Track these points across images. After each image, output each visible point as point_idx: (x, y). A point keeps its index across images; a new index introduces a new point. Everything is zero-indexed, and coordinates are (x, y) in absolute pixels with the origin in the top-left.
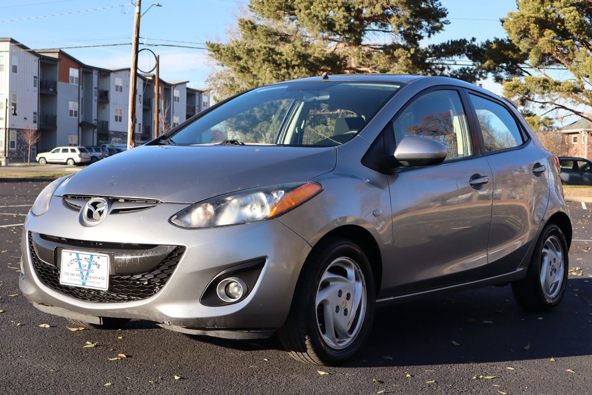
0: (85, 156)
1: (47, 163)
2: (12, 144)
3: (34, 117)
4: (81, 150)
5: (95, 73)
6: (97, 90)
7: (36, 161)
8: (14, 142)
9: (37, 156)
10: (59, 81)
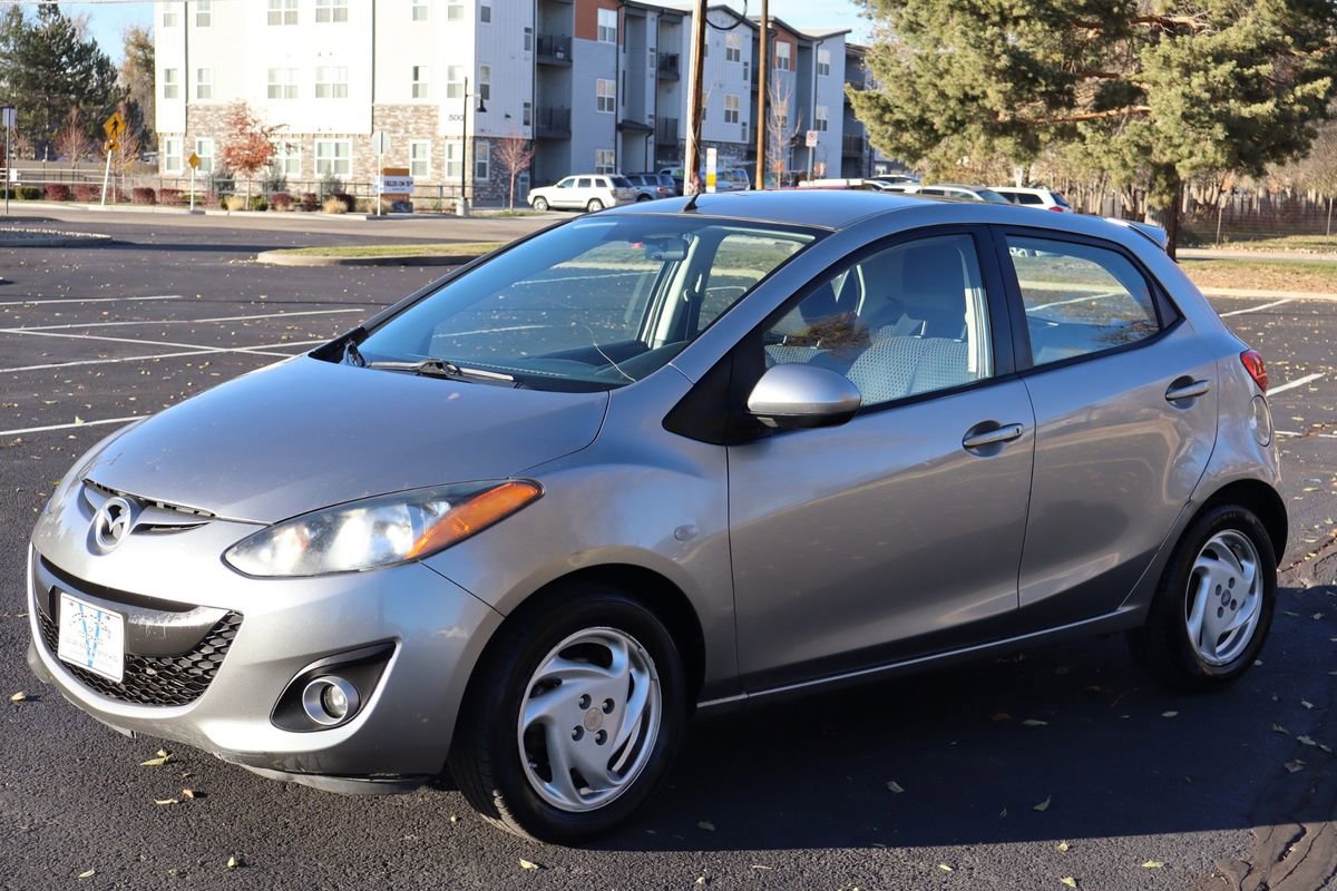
0: (624, 194)
1: (549, 208)
2: (480, 170)
3: (526, 113)
4: (617, 183)
5: (651, 17)
6: (654, 54)
7: (526, 205)
8: (485, 164)
9: (529, 194)
10: (577, 36)
